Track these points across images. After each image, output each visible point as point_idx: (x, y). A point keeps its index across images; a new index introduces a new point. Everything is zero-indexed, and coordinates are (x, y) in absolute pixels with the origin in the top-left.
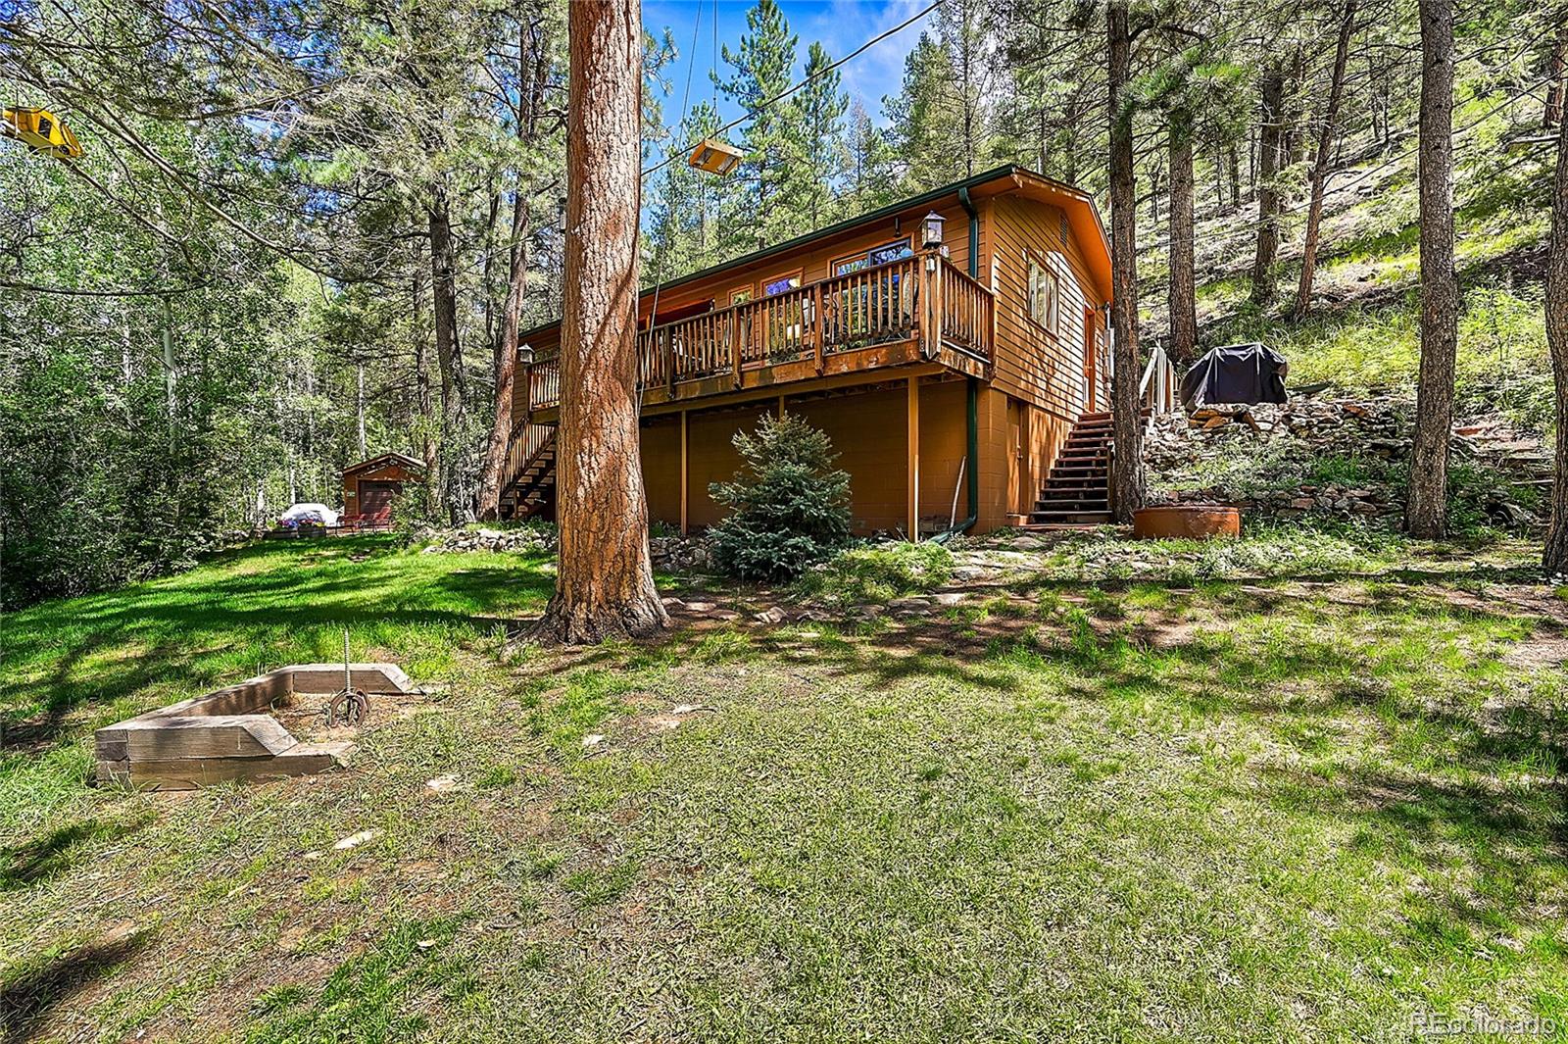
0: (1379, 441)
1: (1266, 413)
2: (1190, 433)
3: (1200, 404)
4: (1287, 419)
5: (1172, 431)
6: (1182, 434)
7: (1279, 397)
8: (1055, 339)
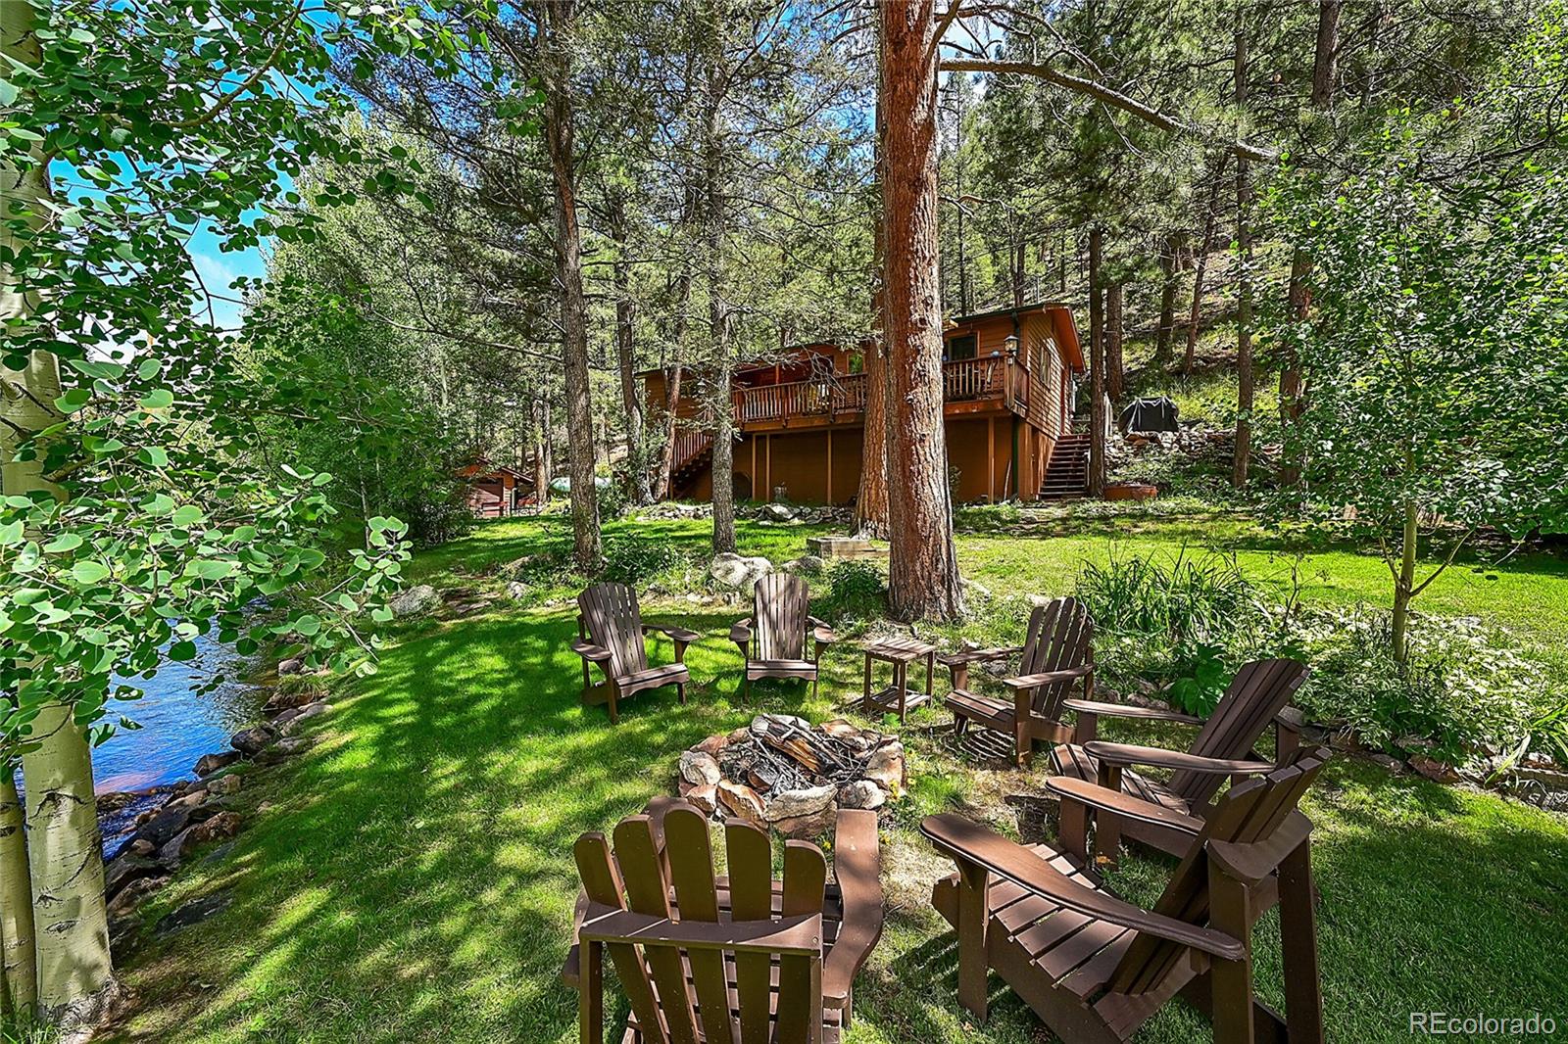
0: (1224, 454)
1: (1167, 438)
2: (1125, 448)
3: (1130, 431)
4: (1178, 441)
5: (1114, 447)
6: (1121, 449)
7: (1175, 429)
8: (1049, 390)
